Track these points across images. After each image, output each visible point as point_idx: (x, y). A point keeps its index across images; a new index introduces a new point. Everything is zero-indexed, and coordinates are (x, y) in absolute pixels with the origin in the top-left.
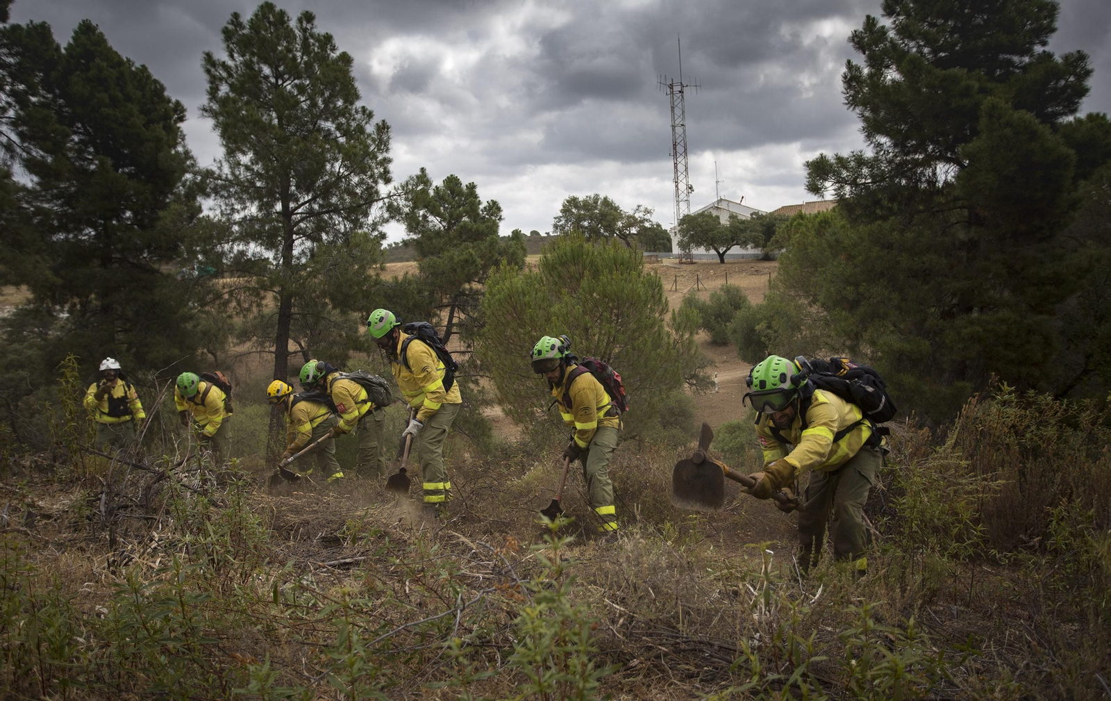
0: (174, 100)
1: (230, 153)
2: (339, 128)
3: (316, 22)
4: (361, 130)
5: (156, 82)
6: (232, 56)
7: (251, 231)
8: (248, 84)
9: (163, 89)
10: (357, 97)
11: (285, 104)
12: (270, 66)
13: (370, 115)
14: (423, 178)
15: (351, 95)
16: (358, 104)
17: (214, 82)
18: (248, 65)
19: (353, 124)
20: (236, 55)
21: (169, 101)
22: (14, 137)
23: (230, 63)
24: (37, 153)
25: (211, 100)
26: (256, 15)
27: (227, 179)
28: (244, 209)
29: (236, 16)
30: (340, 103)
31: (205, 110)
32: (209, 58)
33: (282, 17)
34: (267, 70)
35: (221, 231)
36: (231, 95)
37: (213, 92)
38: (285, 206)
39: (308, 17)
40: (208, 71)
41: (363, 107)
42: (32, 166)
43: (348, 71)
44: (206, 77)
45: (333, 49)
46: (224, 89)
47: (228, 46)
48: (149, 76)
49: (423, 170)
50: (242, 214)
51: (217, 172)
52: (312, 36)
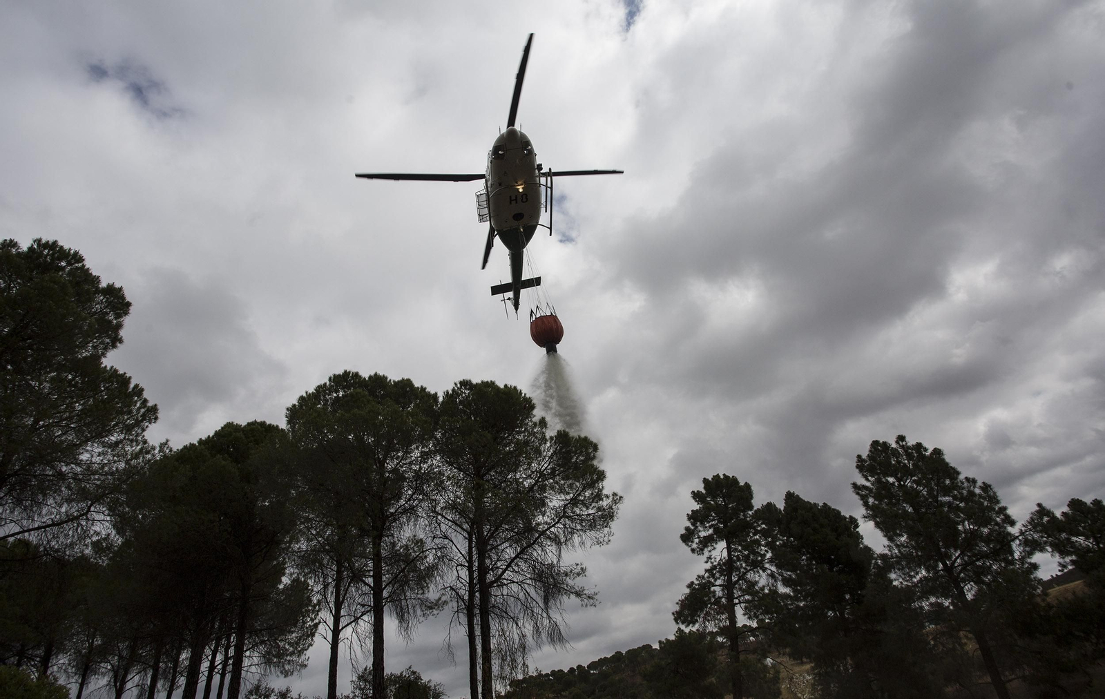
0: (848, 516)
1: (890, 539)
2: (955, 498)
3: (907, 439)
4: (972, 494)
5: (834, 510)
6: (867, 480)
7: (928, 588)
9: (839, 512)
10: (958, 473)
11: (911, 496)
12: (891, 476)
13: (974, 481)
14: (1042, 511)
15: (953, 473)
16: (962, 477)
17: (864, 499)
18: (879, 481)
19: (965, 492)
20: (870, 478)
21: (845, 518)
22: (774, 569)
23: (868, 484)
24: (787, 574)
25: (867, 509)
26: (870, 451)
27: (897, 557)
28: (917, 573)
29: (859, 456)
30: (948, 482)
31: (865, 517)
32: (856, 487)
33: (885, 445)
34: (891, 480)
35: (908, 594)
36: (876, 502)
37: (866, 504)
38: (944, 564)
39: (901, 438)
40: (858, 494)
41: (966, 478)
42: (787, 582)
43: (944, 460)
45: (926, 450)
46: (871, 500)
47: (863, 475)
48: (830, 508)
50: (918, 578)
51: (889, 553)
52: (909, 448)
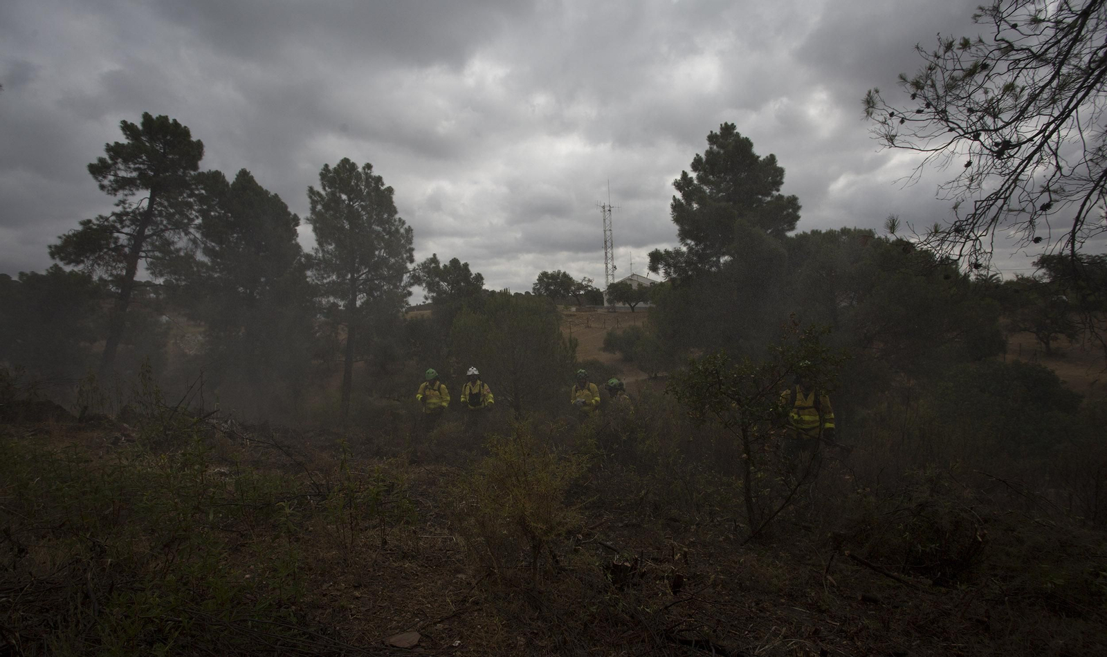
8: (332, 203)
44: (309, 200)
49: (434, 255)
